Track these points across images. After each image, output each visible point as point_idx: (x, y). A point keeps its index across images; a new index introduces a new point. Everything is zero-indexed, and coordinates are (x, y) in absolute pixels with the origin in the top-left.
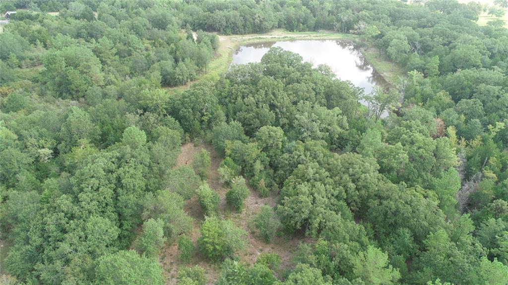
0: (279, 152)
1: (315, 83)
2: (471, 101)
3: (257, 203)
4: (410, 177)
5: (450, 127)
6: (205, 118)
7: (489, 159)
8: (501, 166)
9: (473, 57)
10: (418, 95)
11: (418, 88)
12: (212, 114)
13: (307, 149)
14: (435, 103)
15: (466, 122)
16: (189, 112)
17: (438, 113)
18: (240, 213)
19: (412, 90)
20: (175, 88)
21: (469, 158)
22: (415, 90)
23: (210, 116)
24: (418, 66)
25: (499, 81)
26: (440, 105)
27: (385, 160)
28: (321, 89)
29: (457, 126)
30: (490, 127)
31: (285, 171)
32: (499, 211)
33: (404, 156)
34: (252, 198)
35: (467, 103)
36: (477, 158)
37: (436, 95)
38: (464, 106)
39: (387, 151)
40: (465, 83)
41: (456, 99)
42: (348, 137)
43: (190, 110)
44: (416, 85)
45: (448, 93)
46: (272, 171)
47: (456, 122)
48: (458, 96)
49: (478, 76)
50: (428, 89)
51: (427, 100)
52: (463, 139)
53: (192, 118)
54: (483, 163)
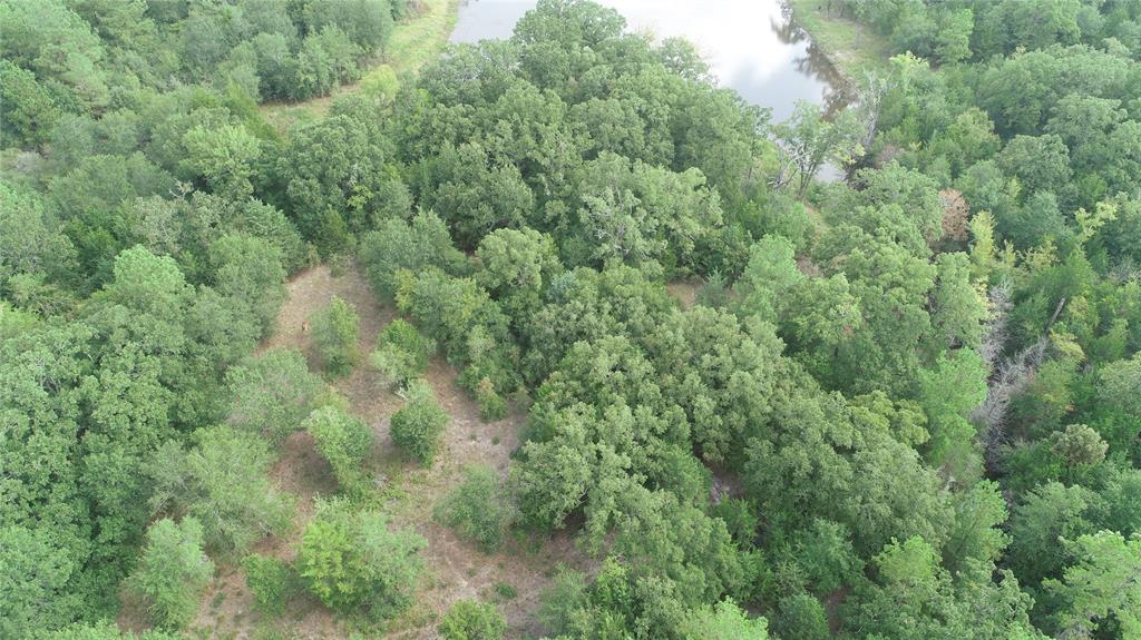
0: (534, 298)
1: (648, 97)
2: (1039, 142)
3: (473, 437)
4: (863, 366)
5: (982, 215)
6: (357, 201)
7: (1068, 301)
8: (1097, 320)
9: (1058, 11)
10: (911, 121)
11: (911, 100)
12: (375, 188)
13: (605, 291)
14: (950, 143)
15: (1024, 197)
16: (311, 188)
17: (955, 173)
18: (429, 468)
19: (897, 107)
20: (301, 107)
21: (1020, 298)
22: (906, 106)
23: (370, 195)
24: (919, 35)
25: (1118, 82)
26: (963, 148)
27: (802, 321)
28: (661, 112)
29: (996, 211)
30: (1081, 214)
31: (547, 353)
32: (1078, 454)
33: (851, 310)
34: (463, 423)
35: (1029, 146)
36: (1041, 300)
37: (955, 122)
38: (1022, 154)
39: (810, 296)
40: (1032, 87)
41: (1006, 129)
42: (722, 245)
43: (314, 182)
44: (909, 94)
45: (986, 114)
46: (515, 350)
47: (995, 200)
48: (1011, 121)
49: (1066, 68)
50: (937, 105)
51: (932, 132)
52: (1010, 247)
53: (320, 202)
54: (1054, 312)
